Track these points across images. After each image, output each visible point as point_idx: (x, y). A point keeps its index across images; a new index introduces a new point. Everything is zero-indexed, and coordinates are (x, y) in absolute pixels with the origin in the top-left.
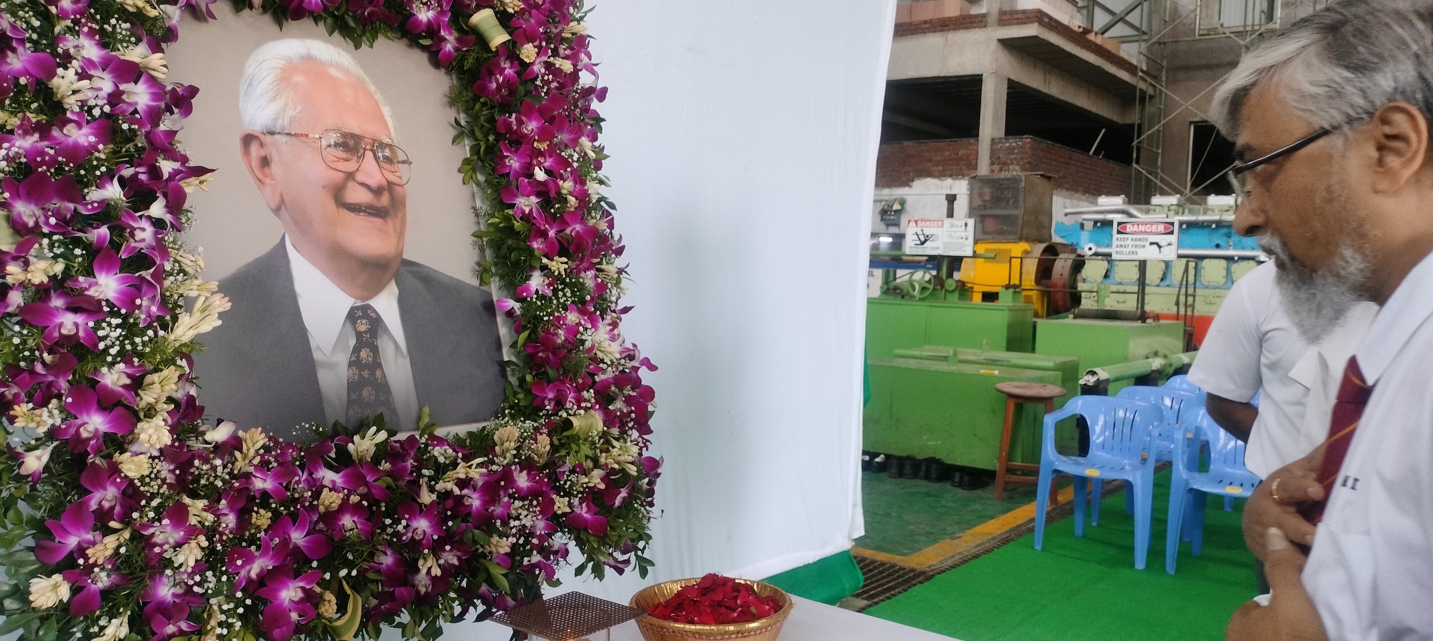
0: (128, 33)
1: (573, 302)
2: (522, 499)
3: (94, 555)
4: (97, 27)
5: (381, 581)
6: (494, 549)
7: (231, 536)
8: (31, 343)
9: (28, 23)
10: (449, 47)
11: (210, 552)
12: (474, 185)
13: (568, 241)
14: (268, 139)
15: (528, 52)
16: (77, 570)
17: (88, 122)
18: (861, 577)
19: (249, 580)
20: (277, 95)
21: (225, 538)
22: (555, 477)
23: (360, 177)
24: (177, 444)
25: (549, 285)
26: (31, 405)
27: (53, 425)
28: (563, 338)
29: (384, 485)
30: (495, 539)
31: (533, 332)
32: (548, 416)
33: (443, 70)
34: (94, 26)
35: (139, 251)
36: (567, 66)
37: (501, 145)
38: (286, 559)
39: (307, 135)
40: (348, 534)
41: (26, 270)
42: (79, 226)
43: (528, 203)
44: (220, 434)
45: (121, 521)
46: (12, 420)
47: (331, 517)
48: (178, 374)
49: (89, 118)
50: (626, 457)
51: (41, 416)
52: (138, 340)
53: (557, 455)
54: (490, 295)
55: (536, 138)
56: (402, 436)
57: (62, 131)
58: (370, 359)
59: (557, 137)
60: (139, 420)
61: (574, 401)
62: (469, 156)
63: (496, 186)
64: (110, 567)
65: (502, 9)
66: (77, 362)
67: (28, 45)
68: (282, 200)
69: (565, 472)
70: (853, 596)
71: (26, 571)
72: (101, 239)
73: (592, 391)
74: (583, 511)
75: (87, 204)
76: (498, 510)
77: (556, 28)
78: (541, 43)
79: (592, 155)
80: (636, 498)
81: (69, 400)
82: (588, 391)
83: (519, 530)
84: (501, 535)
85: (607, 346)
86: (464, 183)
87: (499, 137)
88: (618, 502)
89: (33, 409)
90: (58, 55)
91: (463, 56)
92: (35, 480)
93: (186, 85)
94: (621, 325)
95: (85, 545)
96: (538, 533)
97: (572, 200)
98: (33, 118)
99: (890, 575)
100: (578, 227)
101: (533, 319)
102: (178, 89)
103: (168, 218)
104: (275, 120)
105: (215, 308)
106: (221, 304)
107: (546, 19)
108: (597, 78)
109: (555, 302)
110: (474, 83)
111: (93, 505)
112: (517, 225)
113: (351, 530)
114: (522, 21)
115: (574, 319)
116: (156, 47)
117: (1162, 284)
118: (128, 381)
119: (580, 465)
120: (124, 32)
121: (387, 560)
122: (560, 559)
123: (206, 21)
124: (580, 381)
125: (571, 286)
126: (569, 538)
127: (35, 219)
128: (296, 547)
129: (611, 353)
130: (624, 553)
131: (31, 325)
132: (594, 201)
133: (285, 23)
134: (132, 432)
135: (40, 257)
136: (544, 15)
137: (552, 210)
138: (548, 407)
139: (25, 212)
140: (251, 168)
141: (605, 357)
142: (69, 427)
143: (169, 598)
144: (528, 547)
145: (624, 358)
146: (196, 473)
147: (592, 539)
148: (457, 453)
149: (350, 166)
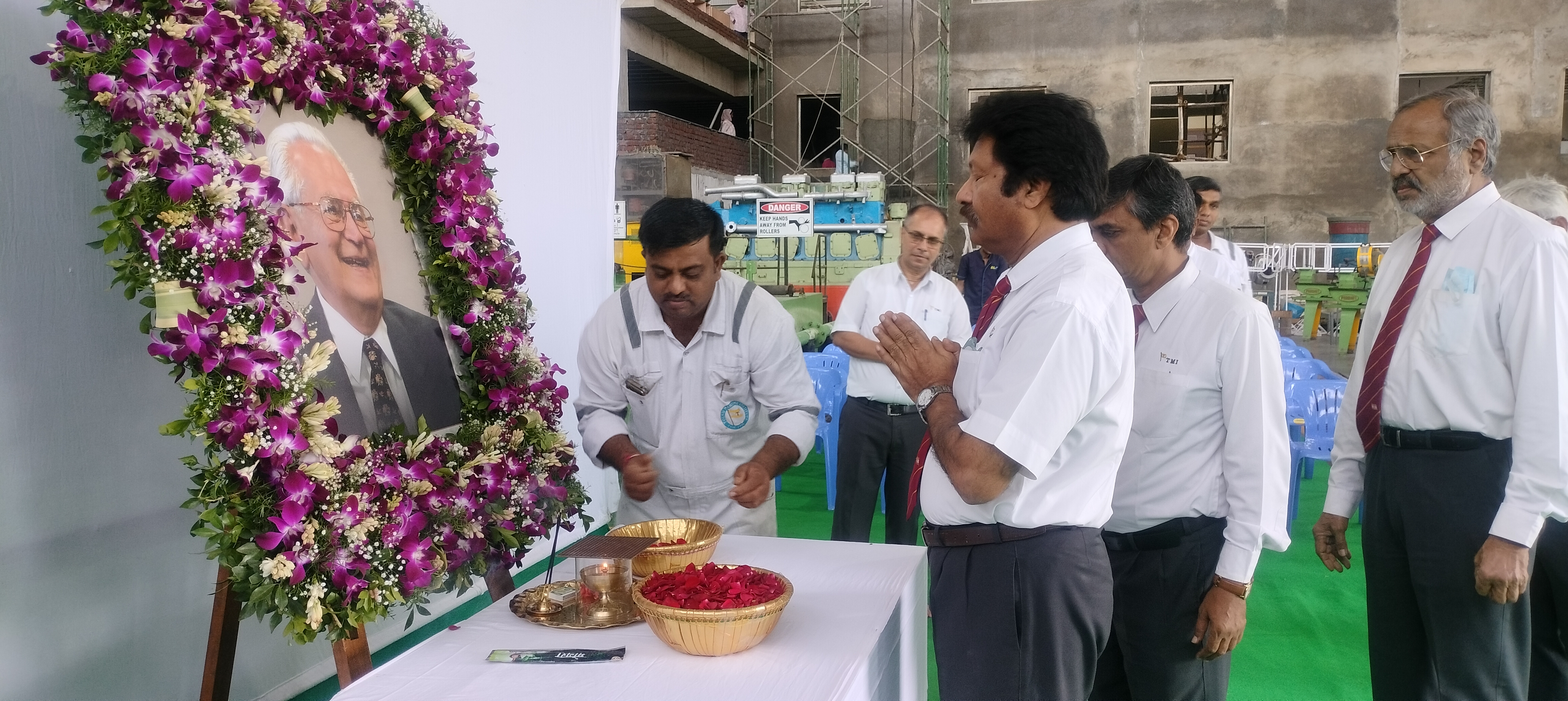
2: (514, 478)
3: (307, 538)
6: (501, 518)
10: (386, 119)
12: (412, 233)
13: (495, 275)
14: (291, 210)
20: (288, 173)
25: (488, 312)
28: (507, 354)
29: (440, 474)
30: (503, 510)
31: (480, 351)
33: (378, 137)
36: (472, 129)
37: (435, 199)
39: (312, 204)
43: (463, 246)
47: (422, 500)
51: (259, 441)
54: (438, 322)
55: (465, 193)
57: (222, 224)
58: (382, 382)
62: (406, 209)
63: (434, 233)
65: (425, 86)
68: (309, 260)
71: (250, 557)
73: (532, 393)
74: (548, 485)
76: (503, 487)
79: (496, 202)
81: (275, 428)
82: (529, 394)
84: (506, 507)
85: (534, 357)
86: (406, 231)
87: (434, 192)
88: (565, 476)
95: (294, 533)
97: (496, 241)
100: (499, 263)
101: (480, 340)
104: (292, 193)
108: (492, 137)
109: (495, 325)
110: (407, 148)
112: (458, 265)
113: (440, 507)
114: (441, 95)
117: (797, 258)
118: (294, 411)
120: (238, 141)
124: (522, 387)
125: (509, 312)
127: (219, 294)
129: (534, 362)
131: (241, 375)
134: (308, 446)
137: (482, 251)
138: (505, 409)
139: (211, 290)
141: (532, 366)
143: (346, 568)
149: (339, 227)
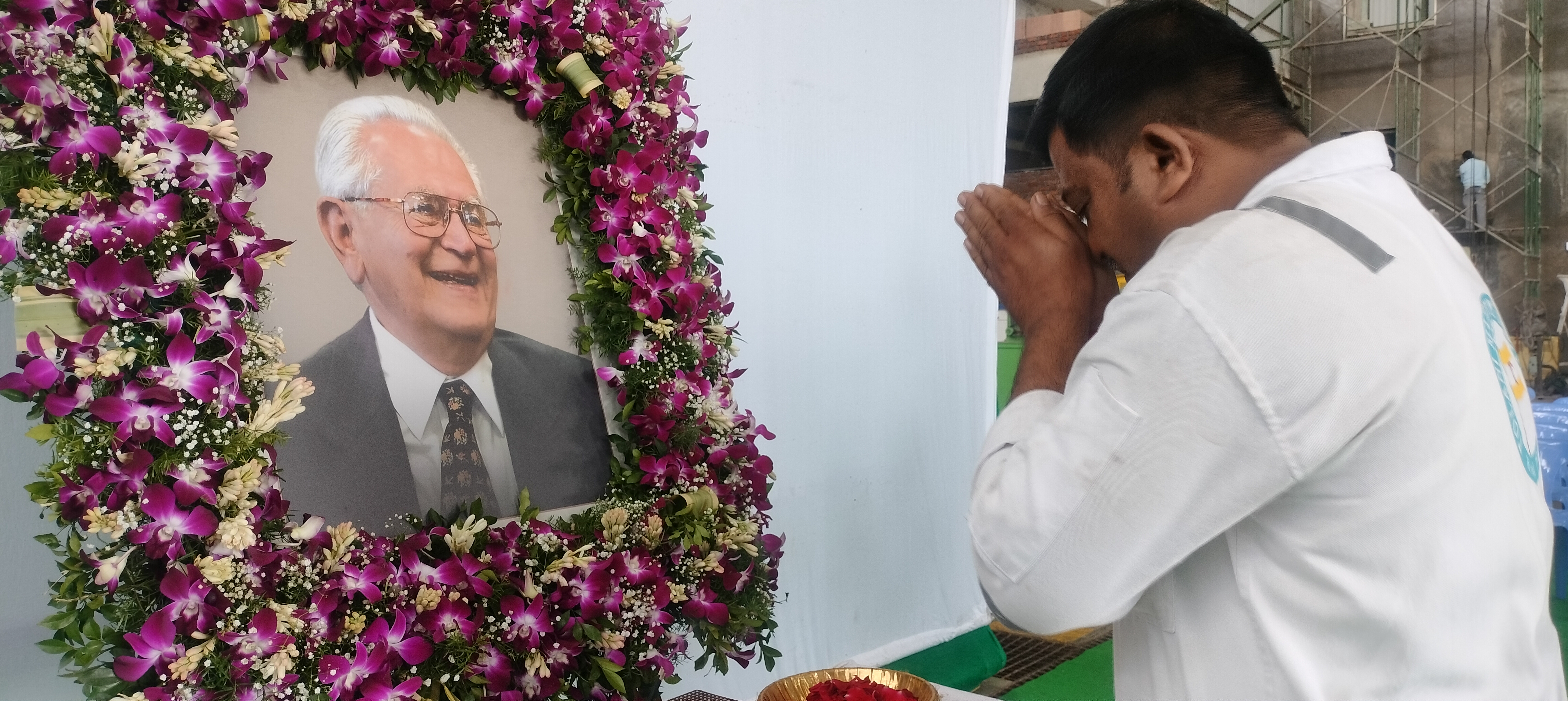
0: (195, 100)
1: (680, 367)
2: (635, 588)
3: (177, 670)
4: (162, 95)
5: (486, 685)
6: (606, 645)
7: (323, 643)
8: (102, 440)
9: (89, 95)
10: (536, 96)
11: (301, 661)
12: (569, 245)
13: (672, 301)
14: (347, 206)
15: (622, 97)
16: (159, 687)
17: (156, 198)
18: (1003, 655)
19: (345, 691)
20: (354, 158)
21: (316, 645)
22: (668, 562)
23: (446, 243)
24: (261, 544)
25: (653, 350)
26: (105, 509)
27: (129, 529)
28: (671, 408)
29: (486, 579)
30: (607, 633)
31: (639, 403)
32: (658, 494)
33: (531, 122)
34: (159, 94)
35: (215, 335)
36: (664, 111)
37: (596, 199)
38: (382, 666)
39: (389, 200)
40: (449, 635)
41: (95, 362)
42: (150, 311)
43: (627, 262)
44: (307, 531)
45: (205, 631)
46: (86, 525)
47: (430, 617)
48: (260, 467)
49: (157, 194)
50: (746, 536)
51: (116, 520)
52: (216, 432)
53: (670, 538)
54: (591, 363)
55: (634, 190)
56: (502, 523)
57: (128, 209)
58: (464, 440)
59: (655, 188)
60: (221, 519)
61: (685, 477)
62: (562, 214)
63: (592, 245)
64: (194, 682)
65: (591, 52)
66: (152, 458)
67: (90, 118)
68: (365, 271)
69: (679, 555)
70: (994, 676)
71: (105, 689)
72: (174, 325)
73: (704, 464)
74: (701, 599)
75: (159, 287)
76: (610, 601)
77: (651, 69)
78: (634, 87)
79: (694, 205)
80: (758, 582)
81: (146, 501)
82: (701, 465)
83: (633, 622)
84: (613, 630)
85: (720, 414)
86: (558, 243)
87: (594, 191)
88: (738, 586)
89: (107, 512)
90: (122, 128)
91: (552, 106)
92: (111, 589)
93: (258, 152)
94: (733, 389)
95: (167, 660)
96: (654, 625)
98: (98, 197)
99: (1034, 651)
100: (683, 285)
101: (638, 388)
102: (250, 158)
103: (244, 297)
104: (354, 185)
105: (298, 394)
106: (304, 388)
107: (640, 60)
108: (696, 121)
109: (661, 368)
110: (564, 134)
111: (175, 615)
112: (617, 286)
113: (452, 631)
114: (613, 64)
115: (682, 386)
116: (225, 114)
118: (207, 478)
119: (695, 548)
120: (191, 99)
121: (491, 661)
122: (678, 653)
123: (276, 81)
124: (692, 454)
125: (678, 350)
126: (688, 629)
127: (103, 306)
128: (393, 652)
129: (723, 422)
130: (747, 644)
131: (102, 421)
132: (699, 255)
133: (360, 79)
134: (213, 533)
135: (110, 347)
136: (637, 56)
137: (654, 268)
138: (658, 485)
139: (92, 299)
140: (331, 238)
141: (717, 426)
142: (146, 530)
144: (643, 641)
145: (738, 427)
146: (283, 575)
147: (712, 629)
148: (563, 539)
149: (436, 231)
